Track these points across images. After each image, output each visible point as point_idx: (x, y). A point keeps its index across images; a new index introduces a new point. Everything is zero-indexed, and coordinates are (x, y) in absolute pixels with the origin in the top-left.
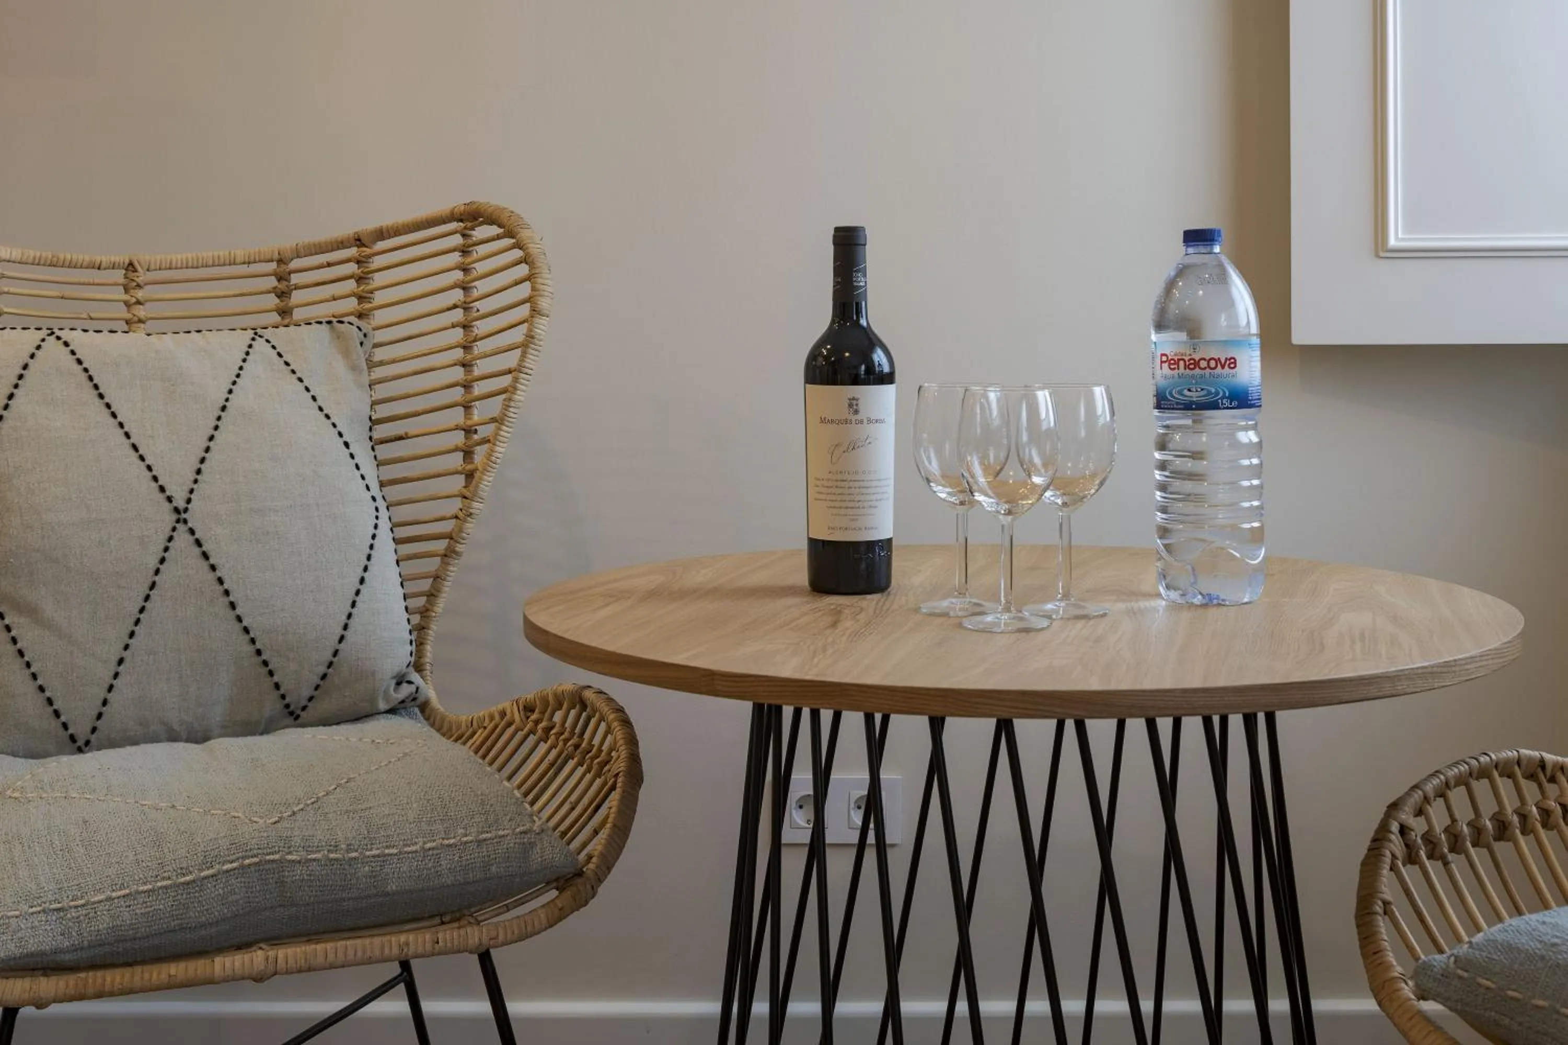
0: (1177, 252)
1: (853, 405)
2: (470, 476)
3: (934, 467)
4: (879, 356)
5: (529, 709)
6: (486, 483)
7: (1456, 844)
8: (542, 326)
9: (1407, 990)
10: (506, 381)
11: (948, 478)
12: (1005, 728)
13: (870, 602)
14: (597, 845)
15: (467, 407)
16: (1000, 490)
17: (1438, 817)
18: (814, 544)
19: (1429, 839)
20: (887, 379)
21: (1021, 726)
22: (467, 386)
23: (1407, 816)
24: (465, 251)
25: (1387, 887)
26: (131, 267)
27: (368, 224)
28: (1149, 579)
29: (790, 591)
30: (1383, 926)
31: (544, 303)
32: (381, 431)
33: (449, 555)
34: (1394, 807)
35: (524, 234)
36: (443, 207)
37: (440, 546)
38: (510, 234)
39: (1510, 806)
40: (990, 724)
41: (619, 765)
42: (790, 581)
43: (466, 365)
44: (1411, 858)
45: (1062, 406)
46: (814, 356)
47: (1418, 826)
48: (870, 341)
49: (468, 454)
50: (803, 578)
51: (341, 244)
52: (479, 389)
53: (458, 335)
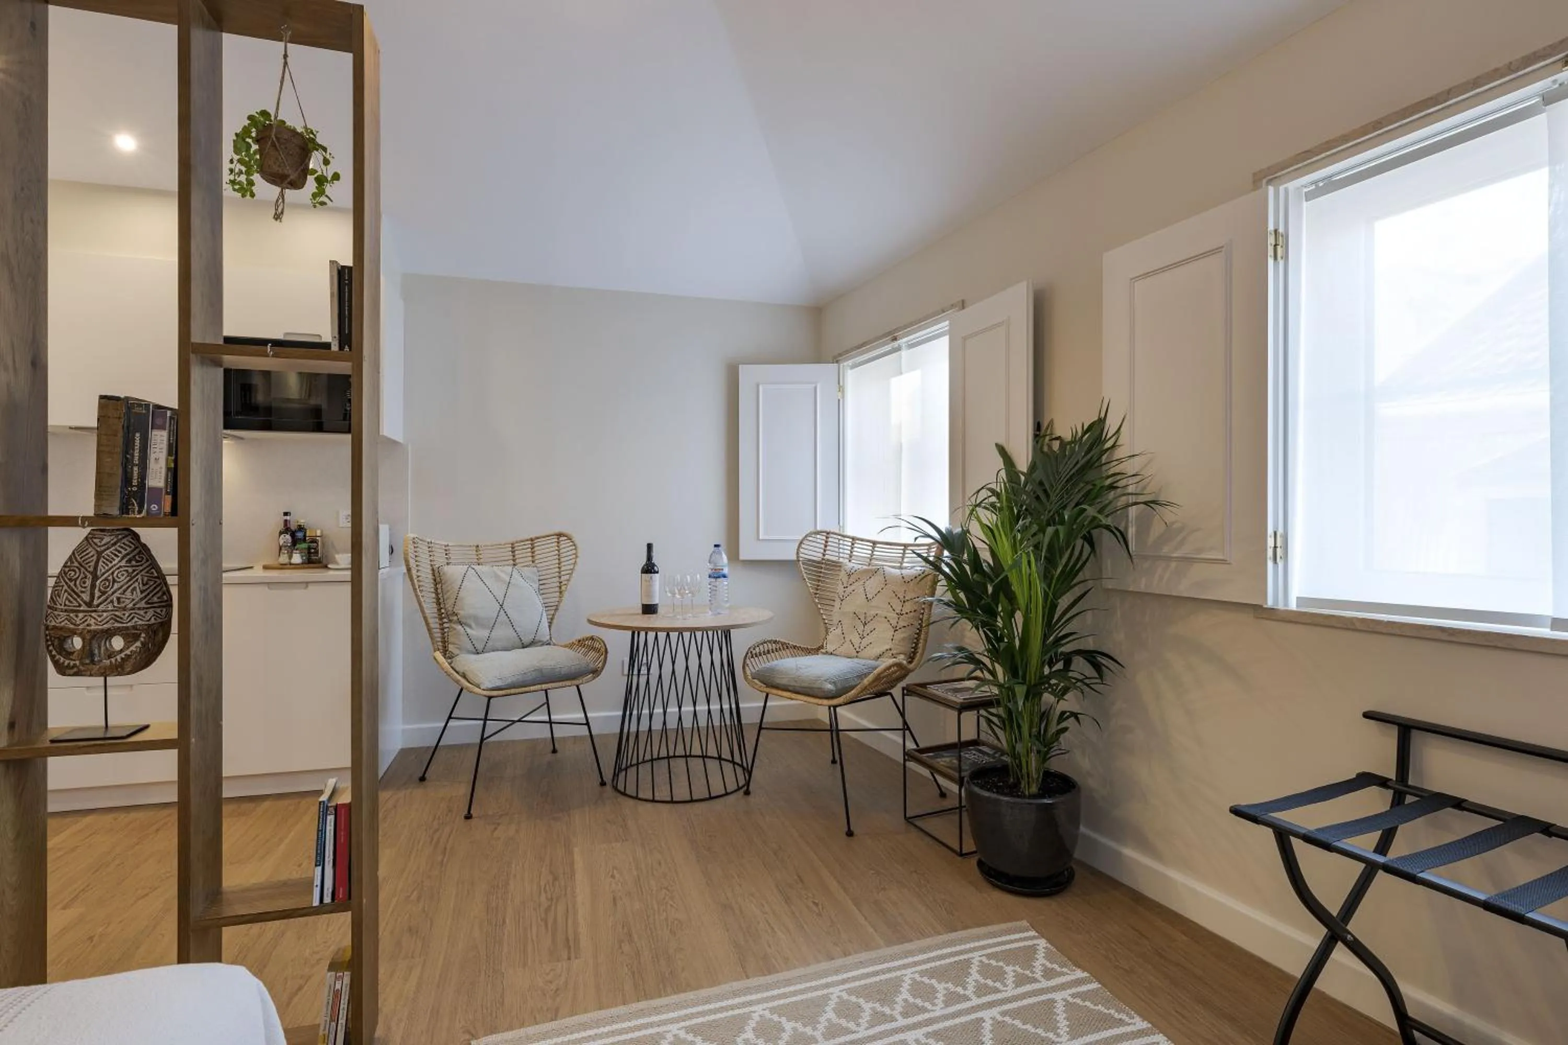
0: (713, 549)
1: (651, 578)
2: (561, 592)
3: (667, 590)
4: (656, 568)
5: (579, 641)
6: (566, 595)
7: (760, 655)
8: (578, 560)
9: (750, 677)
10: (570, 572)
11: (670, 592)
12: (668, 635)
13: (654, 615)
14: (600, 665)
15: (560, 577)
16: (680, 594)
17: (757, 649)
18: (643, 605)
19: (756, 654)
20: (657, 572)
21: (671, 633)
22: (560, 573)
23: (752, 650)
24: (558, 543)
25: (748, 662)
26: (478, 546)
27: (533, 536)
28: (708, 610)
29: (638, 614)
30: (747, 668)
31: (579, 555)
32: (541, 582)
33: (556, 610)
34: (750, 648)
35: (573, 540)
36: (552, 532)
37: (554, 608)
38: (570, 539)
39: (770, 648)
40: (665, 633)
41: (603, 650)
42: (637, 612)
43: (559, 568)
44: (752, 657)
45: (691, 578)
46: (643, 568)
47: (754, 652)
48: (654, 565)
49: (560, 587)
50: (640, 611)
51: (527, 540)
52: (563, 573)
53: (557, 561)
